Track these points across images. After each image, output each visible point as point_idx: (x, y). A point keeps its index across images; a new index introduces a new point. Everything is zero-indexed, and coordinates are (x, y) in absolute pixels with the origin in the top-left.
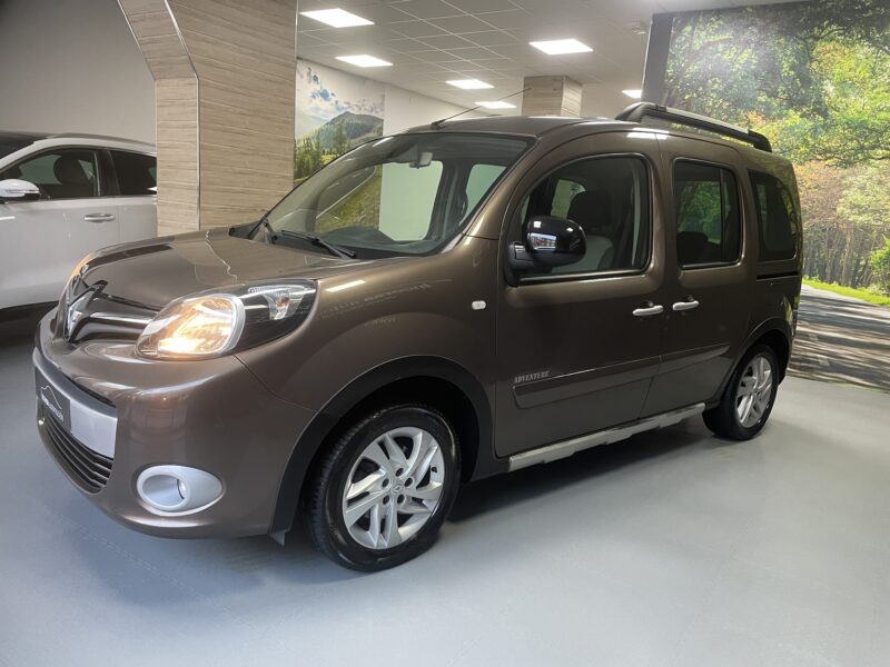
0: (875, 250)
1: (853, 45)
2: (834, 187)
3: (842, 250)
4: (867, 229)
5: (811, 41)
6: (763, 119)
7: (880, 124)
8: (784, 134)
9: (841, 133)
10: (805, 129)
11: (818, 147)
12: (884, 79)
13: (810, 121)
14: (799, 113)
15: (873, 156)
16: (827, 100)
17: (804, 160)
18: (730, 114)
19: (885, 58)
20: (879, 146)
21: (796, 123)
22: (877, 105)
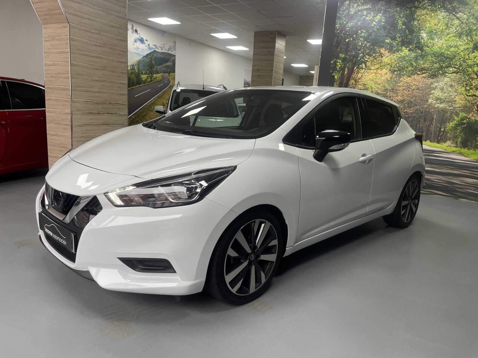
0: (449, 122)
1: (436, 11)
2: (427, 89)
3: (431, 123)
4: (444, 111)
5: (414, 9)
6: (389, 52)
7: (451, 54)
8: (400, 60)
9: (431, 59)
10: (411, 58)
11: (418, 67)
12: (453, 30)
13: (414, 53)
14: (408, 49)
15: (448, 72)
16: (423, 41)
17: (411, 74)
18: (371, 50)
19: (453, 19)
20: (450, 67)
21: (406, 54)
22: (450, 44)
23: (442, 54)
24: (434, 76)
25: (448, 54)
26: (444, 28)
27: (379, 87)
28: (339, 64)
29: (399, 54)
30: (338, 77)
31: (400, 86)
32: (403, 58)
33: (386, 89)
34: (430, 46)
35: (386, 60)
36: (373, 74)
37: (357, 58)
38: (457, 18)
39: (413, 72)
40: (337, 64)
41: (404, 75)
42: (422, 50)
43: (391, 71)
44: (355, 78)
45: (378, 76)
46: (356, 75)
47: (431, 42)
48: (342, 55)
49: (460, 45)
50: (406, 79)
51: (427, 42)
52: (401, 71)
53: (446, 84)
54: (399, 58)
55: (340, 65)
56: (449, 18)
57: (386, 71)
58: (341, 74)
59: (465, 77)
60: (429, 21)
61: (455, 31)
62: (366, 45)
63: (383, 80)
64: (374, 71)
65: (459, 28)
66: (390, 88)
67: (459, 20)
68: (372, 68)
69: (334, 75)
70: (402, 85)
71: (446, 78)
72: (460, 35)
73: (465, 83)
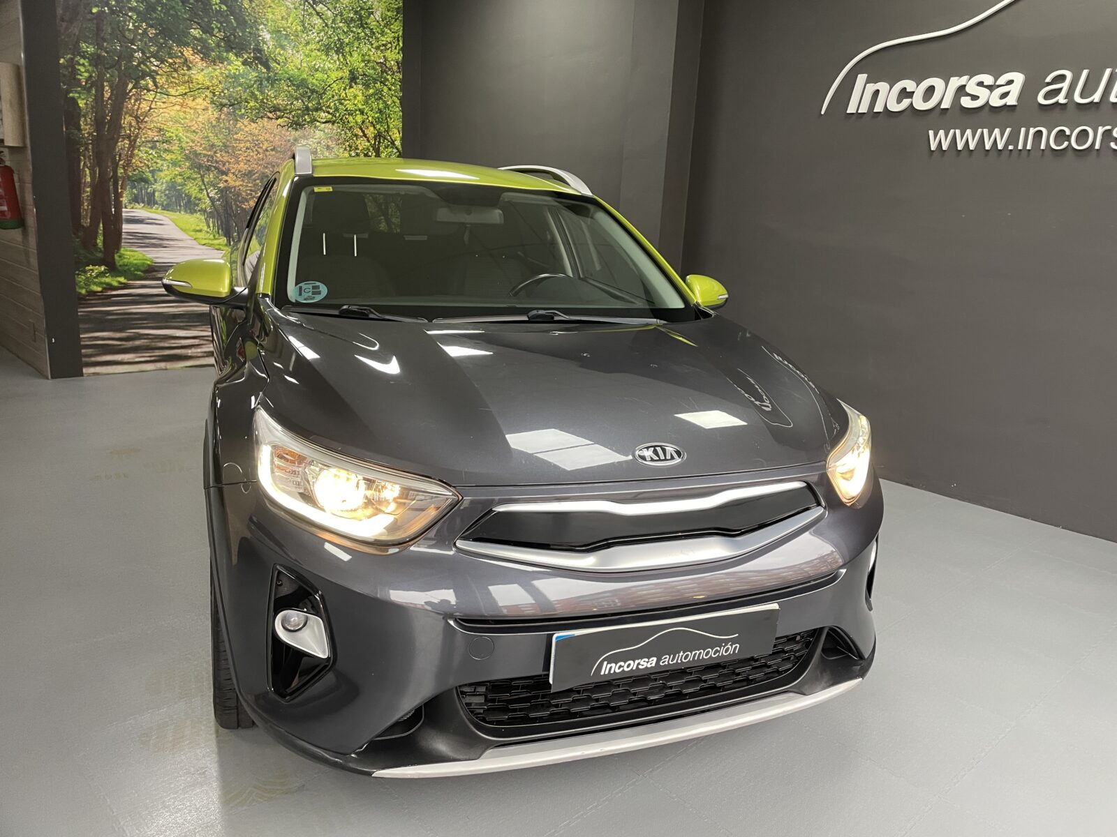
6: (202, 59)
7: (318, 85)
8: (230, 82)
9: (286, 90)
10: (250, 80)
11: (266, 103)
12: (313, 36)
13: (254, 70)
14: (241, 59)
15: (318, 118)
16: (266, 49)
17: (256, 117)
18: (160, 47)
19: (311, 13)
20: (321, 109)
21: (239, 70)
22: (313, 63)
23: (303, 84)
24: (296, 125)
25: (313, 84)
26: (299, 28)
27: (196, 138)
28: (83, 70)
29: (226, 69)
30: (86, 104)
31: (240, 140)
32: (235, 78)
33: (213, 146)
34: (281, 61)
35: (199, 78)
36: (178, 107)
37: (131, 62)
38: (318, 14)
39: (258, 113)
40: (79, 70)
41: (242, 116)
42: (268, 68)
43: (215, 104)
44: (133, 113)
45: (190, 113)
46: (135, 105)
47: (282, 52)
48: (88, 47)
49: (329, 69)
50: (249, 126)
51: (275, 52)
52: (235, 106)
53: (320, 143)
54: (227, 76)
55: (85, 71)
56: (304, 10)
57: (205, 103)
58: (95, 96)
59: (346, 133)
60: (270, 7)
61: (318, 39)
62: (145, 31)
63: (203, 124)
64: (179, 100)
65: (322, 34)
66: (221, 144)
67: (321, 18)
68: (172, 91)
69: (73, 98)
70: (242, 138)
71: (317, 131)
72: (327, 49)
73: (348, 143)
